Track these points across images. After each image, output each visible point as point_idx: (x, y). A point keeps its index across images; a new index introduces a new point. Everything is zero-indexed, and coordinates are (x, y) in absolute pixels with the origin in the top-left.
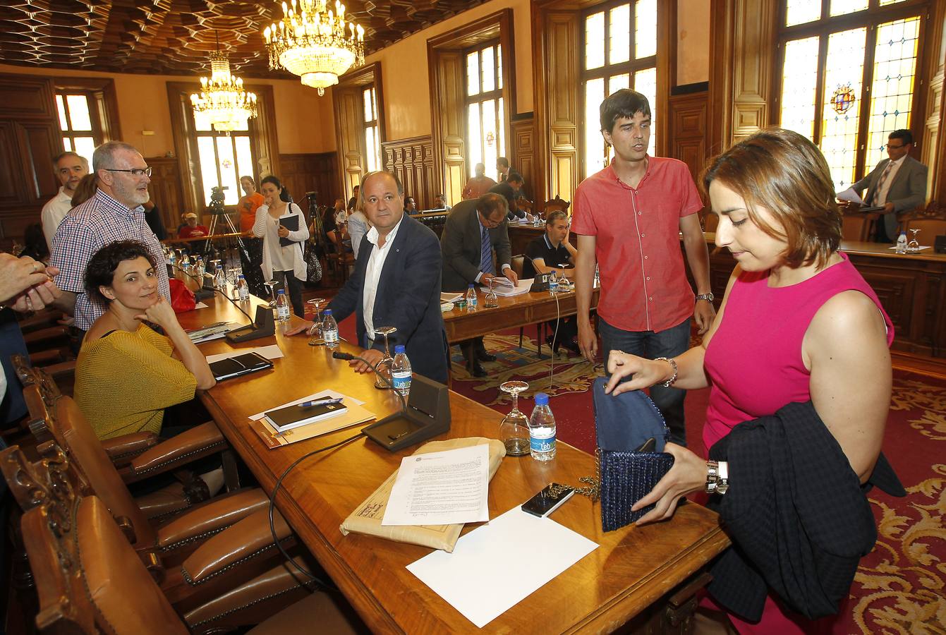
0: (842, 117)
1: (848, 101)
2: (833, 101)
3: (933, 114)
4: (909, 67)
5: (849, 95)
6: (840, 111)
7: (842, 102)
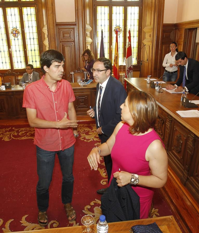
0: (16, 39)
1: (17, 33)
2: (12, 33)
3: (45, 40)
4: (34, 24)
5: (17, 31)
6: (15, 37)
7: (15, 33)
